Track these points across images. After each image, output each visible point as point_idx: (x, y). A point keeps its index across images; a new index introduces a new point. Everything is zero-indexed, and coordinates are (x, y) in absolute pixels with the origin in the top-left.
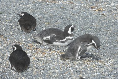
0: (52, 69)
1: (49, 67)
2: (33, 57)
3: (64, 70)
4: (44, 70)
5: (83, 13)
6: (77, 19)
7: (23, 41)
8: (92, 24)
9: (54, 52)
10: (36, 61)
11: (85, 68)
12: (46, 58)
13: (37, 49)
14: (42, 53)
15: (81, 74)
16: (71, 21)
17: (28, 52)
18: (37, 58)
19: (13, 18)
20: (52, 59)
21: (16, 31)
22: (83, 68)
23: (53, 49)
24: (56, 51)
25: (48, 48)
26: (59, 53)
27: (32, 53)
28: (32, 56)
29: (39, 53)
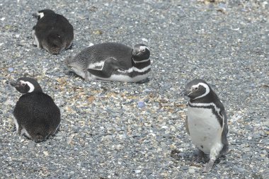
0: (109, 132)
1: (102, 128)
2: (66, 108)
3: (137, 134)
4: (91, 135)
5: (176, 7)
6: (163, 21)
7: (44, 72)
8: (197, 33)
9: (112, 96)
10: (74, 116)
11: (182, 129)
12: (95, 109)
13: (75, 89)
14: (87, 97)
15: (174, 143)
16: (150, 27)
17: (56, 95)
18: (75, 108)
19: (21, 22)
20: (109, 111)
21: (28, 50)
22: (177, 130)
23: (112, 90)
24: (117, 93)
25: (100, 85)
26: (125, 98)
27: (64, 98)
28: (65, 104)
29: (80, 99)
